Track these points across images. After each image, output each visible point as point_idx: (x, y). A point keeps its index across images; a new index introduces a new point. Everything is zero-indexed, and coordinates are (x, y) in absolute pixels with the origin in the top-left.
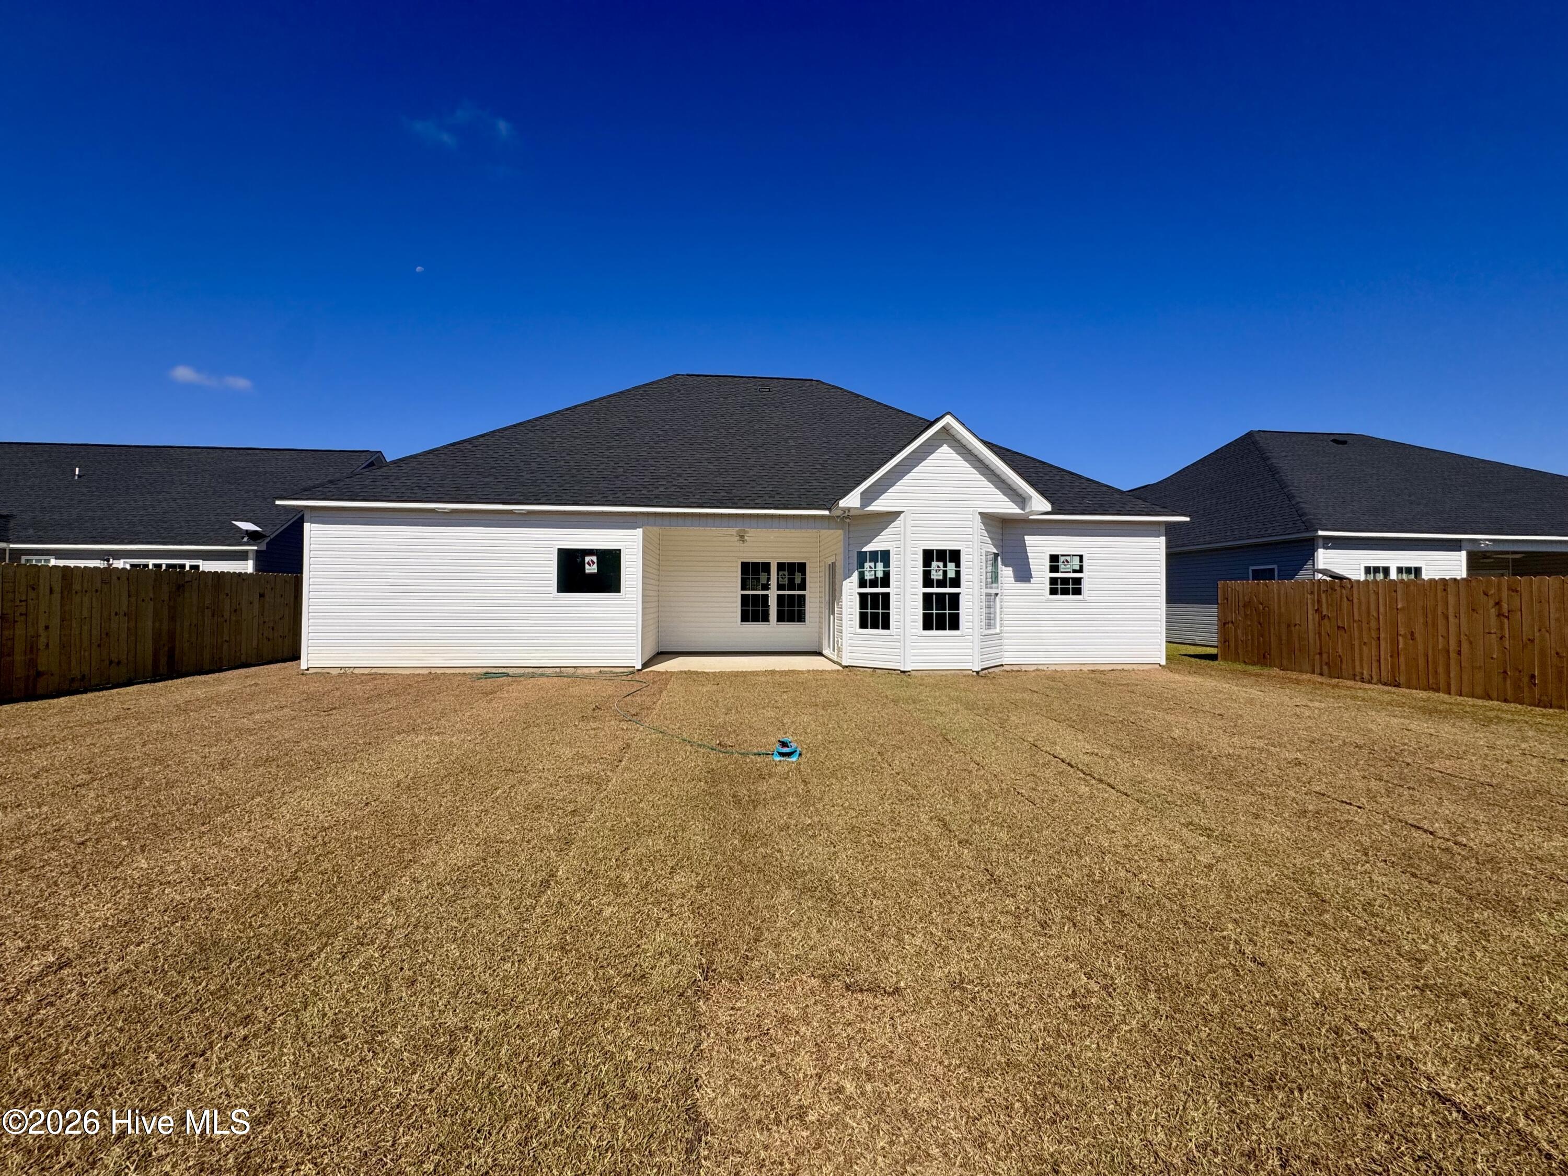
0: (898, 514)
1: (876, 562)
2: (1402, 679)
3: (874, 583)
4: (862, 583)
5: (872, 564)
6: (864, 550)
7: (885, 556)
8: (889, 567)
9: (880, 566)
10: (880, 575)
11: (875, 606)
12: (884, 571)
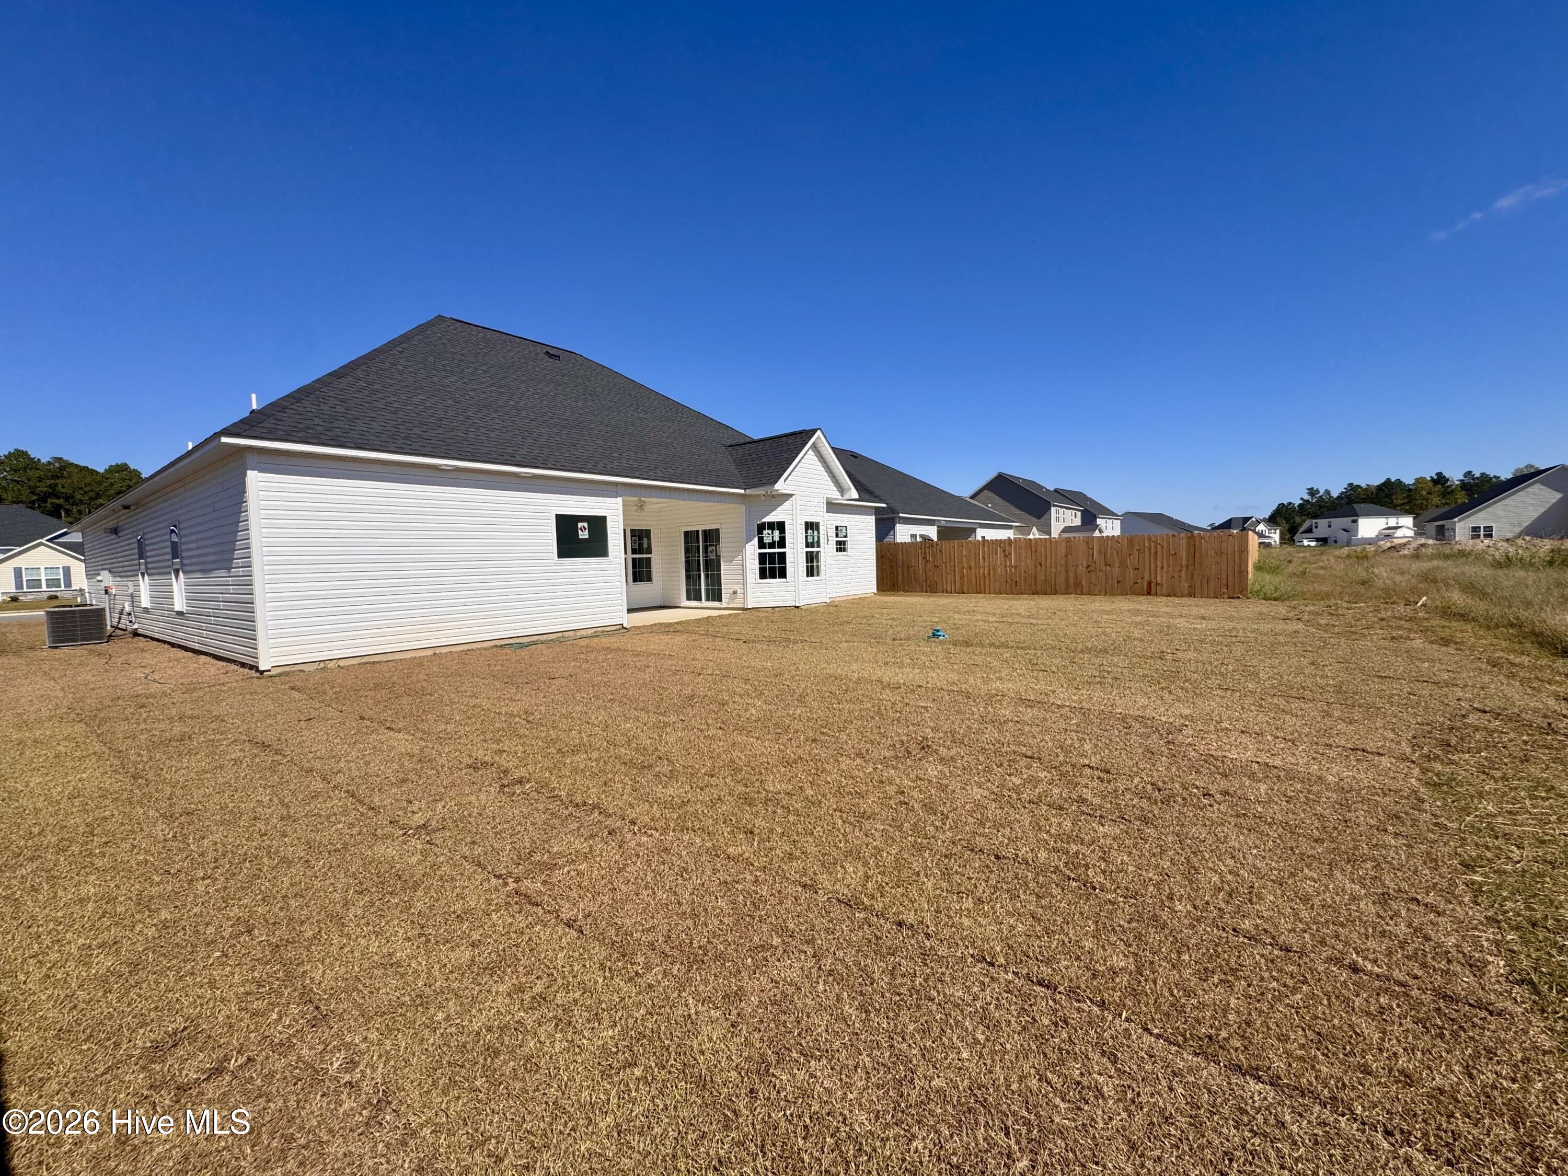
0: (792, 495)
1: (773, 529)
2: (965, 590)
3: (772, 545)
4: (762, 545)
5: (770, 532)
6: (764, 520)
7: (781, 526)
8: (784, 533)
9: (777, 533)
10: (777, 539)
11: (772, 561)
12: (780, 537)
